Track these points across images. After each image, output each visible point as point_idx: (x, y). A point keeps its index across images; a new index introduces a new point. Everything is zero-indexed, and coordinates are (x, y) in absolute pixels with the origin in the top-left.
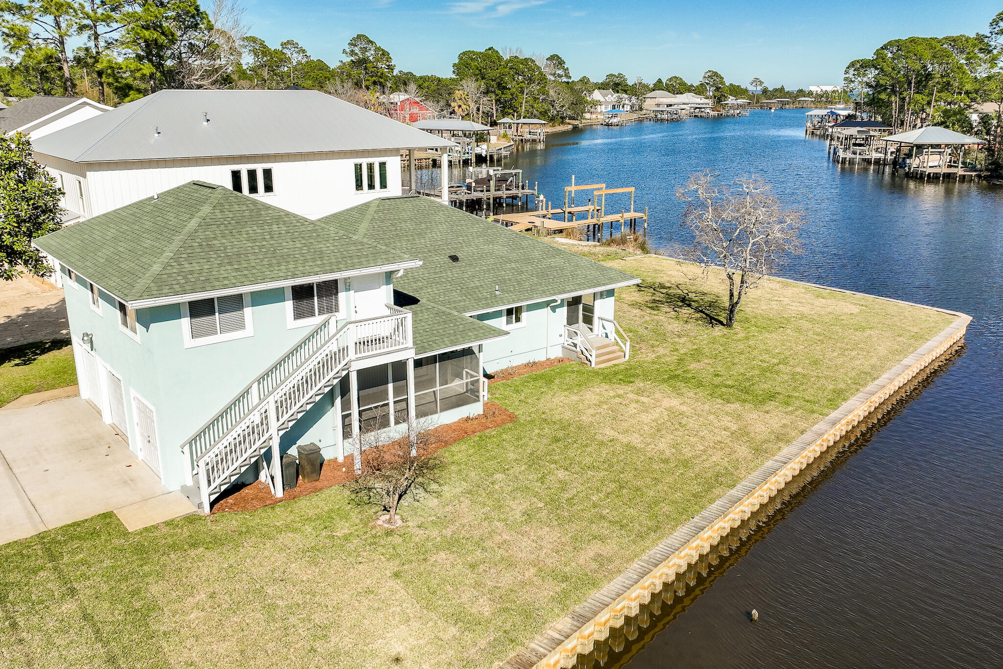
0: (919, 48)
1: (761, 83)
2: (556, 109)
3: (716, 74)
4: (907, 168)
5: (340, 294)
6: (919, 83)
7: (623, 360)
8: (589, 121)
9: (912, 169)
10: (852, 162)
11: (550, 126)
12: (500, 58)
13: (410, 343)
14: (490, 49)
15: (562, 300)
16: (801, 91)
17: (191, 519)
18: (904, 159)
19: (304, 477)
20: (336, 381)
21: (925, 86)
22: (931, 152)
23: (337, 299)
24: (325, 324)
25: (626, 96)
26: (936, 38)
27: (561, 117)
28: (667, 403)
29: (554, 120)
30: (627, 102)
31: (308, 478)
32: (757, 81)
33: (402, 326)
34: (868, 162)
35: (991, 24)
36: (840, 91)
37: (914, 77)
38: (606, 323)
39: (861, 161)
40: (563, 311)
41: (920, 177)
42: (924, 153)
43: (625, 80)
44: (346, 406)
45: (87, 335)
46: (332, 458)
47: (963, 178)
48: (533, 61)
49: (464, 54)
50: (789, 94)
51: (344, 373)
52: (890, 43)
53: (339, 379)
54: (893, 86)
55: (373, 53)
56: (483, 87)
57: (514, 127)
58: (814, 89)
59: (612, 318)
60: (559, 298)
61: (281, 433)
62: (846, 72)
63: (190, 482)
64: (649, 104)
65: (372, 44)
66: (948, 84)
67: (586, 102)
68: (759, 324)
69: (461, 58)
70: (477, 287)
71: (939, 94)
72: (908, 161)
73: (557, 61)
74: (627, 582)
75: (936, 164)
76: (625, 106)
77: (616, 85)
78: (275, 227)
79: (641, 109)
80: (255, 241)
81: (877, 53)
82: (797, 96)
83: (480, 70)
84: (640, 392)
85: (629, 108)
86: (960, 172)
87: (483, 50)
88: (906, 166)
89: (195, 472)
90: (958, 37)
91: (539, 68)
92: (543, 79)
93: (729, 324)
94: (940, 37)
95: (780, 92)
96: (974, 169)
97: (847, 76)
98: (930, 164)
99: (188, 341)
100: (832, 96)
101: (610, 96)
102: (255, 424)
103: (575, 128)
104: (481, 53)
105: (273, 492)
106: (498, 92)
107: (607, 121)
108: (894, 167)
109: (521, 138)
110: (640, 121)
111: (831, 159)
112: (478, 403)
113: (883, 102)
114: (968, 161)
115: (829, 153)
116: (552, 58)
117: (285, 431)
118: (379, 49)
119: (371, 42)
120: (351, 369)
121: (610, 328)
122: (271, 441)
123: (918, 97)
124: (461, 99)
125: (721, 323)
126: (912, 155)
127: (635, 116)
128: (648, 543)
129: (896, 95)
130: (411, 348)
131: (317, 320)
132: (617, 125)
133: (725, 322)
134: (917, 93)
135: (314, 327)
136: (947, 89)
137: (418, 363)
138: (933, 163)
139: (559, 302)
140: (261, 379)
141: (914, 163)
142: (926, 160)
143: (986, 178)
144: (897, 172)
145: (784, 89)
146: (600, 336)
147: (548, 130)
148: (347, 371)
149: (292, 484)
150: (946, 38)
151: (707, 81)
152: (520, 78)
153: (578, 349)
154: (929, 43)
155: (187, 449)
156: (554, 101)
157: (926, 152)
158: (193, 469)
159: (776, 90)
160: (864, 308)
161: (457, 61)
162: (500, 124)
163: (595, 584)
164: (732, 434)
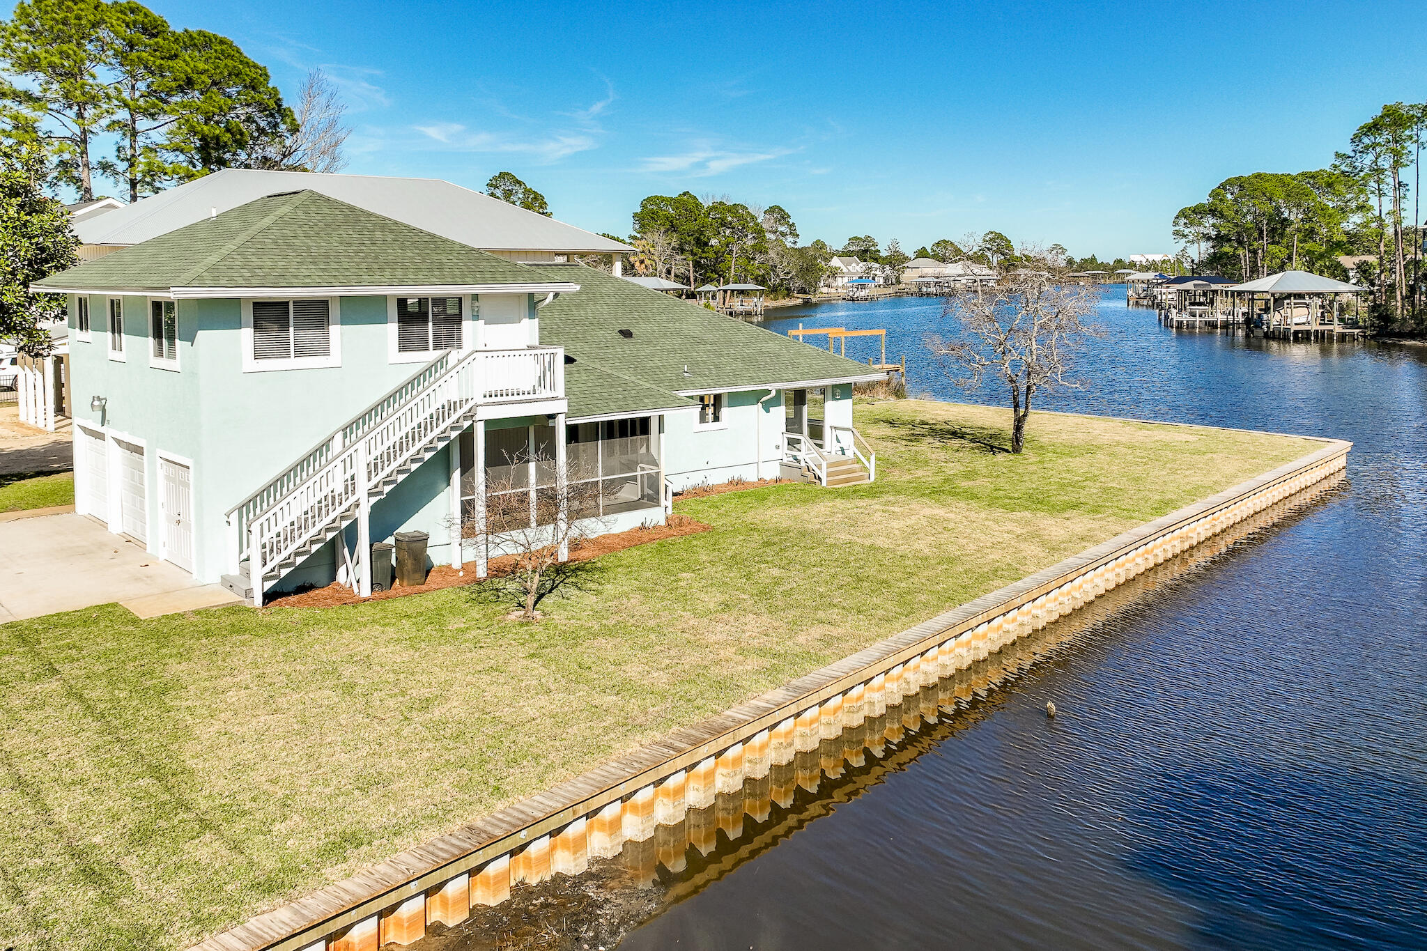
0: (1267, 185)
1: (1064, 251)
2: (778, 276)
3: (999, 236)
4: (1264, 327)
5: (464, 323)
6: (1272, 231)
7: (867, 481)
8: (826, 295)
9: (1272, 327)
10: (1191, 326)
11: (771, 299)
12: (698, 205)
13: (560, 391)
14: (684, 194)
15: (778, 391)
16: (1119, 261)
17: (234, 609)
18: (1259, 315)
19: (402, 580)
20: (454, 434)
21: (1282, 235)
22: (1295, 304)
23: (460, 330)
24: (441, 361)
25: (877, 265)
26: (1289, 174)
27: (787, 289)
28: (927, 511)
29: (776, 291)
30: (878, 272)
31: (409, 579)
32: (1058, 249)
33: (550, 370)
34: (1213, 325)
35: (1353, 141)
36: (1172, 262)
37: (1265, 222)
38: (840, 433)
39: (1203, 326)
40: (780, 413)
41: (1283, 337)
42: (1286, 306)
43: (875, 245)
44: (467, 487)
45: (99, 399)
46: (444, 563)
47: (1342, 338)
48: (745, 208)
49: (649, 199)
50: (1104, 266)
51: (467, 424)
52: (1229, 182)
53: (460, 432)
54: (1239, 234)
55: (521, 196)
56: (675, 243)
57: (719, 296)
58: (1137, 258)
59: (850, 426)
60: (773, 388)
61: (374, 500)
62: (1175, 224)
63: (234, 570)
64: (909, 276)
65: (521, 185)
66: (1312, 231)
67: (820, 270)
68: (1058, 451)
69: (643, 206)
70: (658, 367)
71: (1302, 245)
72: (1265, 317)
73: (779, 214)
74: (865, 658)
75: (1303, 320)
76: (876, 278)
77: (865, 252)
78: (378, 234)
79: (899, 282)
80: (350, 245)
81: (1214, 194)
82: (1114, 268)
83: (671, 222)
84: (887, 503)
85: (882, 281)
86: (1337, 328)
87: (675, 195)
88: (1263, 324)
89: (244, 556)
90: (1317, 172)
91: (753, 217)
92: (759, 232)
93: (1016, 450)
94: (1294, 173)
95: (1090, 263)
96: (1355, 325)
97: (1177, 228)
98: (1296, 320)
99: (249, 362)
100: (1161, 267)
101: (854, 265)
102: (336, 493)
103: (807, 304)
104: (672, 199)
105: (356, 591)
106: (696, 250)
107: (851, 294)
108: (1248, 327)
109: (730, 310)
110: (898, 295)
111: (1163, 324)
112: (657, 509)
113: (1228, 258)
114: (1347, 316)
115: (1160, 320)
116: (773, 210)
117: (378, 498)
118: (530, 191)
119: (519, 182)
120: (477, 418)
121: (847, 439)
122: (357, 511)
123: (1275, 249)
124: (643, 252)
125: (1007, 451)
126: (1269, 308)
127: (890, 290)
128: (897, 625)
129: (1244, 248)
130: (563, 399)
131: (431, 356)
132: (866, 300)
133: (1010, 449)
134: (1273, 243)
135: (425, 364)
136: (1311, 238)
137: (573, 433)
138: (1298, 317)
139: (773, 393)
140: (347, 430)
141: (1274, 319)
142: (1289, 315)
143: (1373, 337)
144: (1253, 334)
145: (1095, 259)
146: (833, 453)
147: (768, 304)
148: (471, 422)
149: (384, 585)
150: (1302, 174)
151: (988, 246)
152: (728, 232)
153: (803, 464)
154: (1281, 180)
155: (234, 517)
156: (776, 267)
157: (1288, 304)
158: (241, 552)
159: (1085, 261)
160: (1205, 437)
161: (639, 210)
162: (700, 293)
163: (820, 660)
164: (1018, 536)
